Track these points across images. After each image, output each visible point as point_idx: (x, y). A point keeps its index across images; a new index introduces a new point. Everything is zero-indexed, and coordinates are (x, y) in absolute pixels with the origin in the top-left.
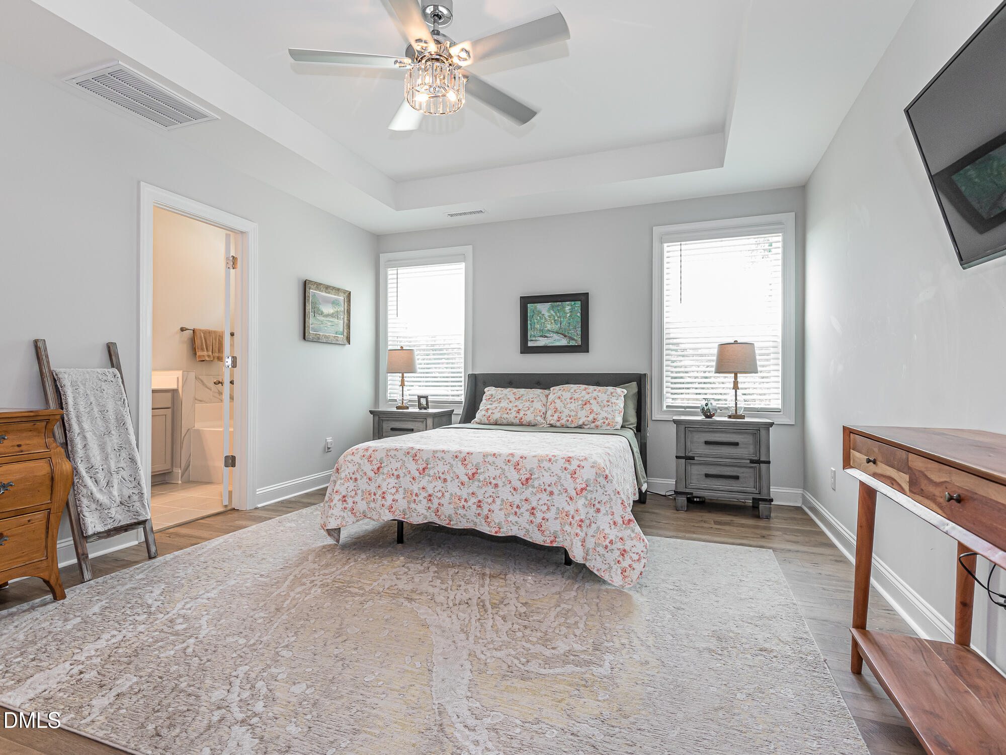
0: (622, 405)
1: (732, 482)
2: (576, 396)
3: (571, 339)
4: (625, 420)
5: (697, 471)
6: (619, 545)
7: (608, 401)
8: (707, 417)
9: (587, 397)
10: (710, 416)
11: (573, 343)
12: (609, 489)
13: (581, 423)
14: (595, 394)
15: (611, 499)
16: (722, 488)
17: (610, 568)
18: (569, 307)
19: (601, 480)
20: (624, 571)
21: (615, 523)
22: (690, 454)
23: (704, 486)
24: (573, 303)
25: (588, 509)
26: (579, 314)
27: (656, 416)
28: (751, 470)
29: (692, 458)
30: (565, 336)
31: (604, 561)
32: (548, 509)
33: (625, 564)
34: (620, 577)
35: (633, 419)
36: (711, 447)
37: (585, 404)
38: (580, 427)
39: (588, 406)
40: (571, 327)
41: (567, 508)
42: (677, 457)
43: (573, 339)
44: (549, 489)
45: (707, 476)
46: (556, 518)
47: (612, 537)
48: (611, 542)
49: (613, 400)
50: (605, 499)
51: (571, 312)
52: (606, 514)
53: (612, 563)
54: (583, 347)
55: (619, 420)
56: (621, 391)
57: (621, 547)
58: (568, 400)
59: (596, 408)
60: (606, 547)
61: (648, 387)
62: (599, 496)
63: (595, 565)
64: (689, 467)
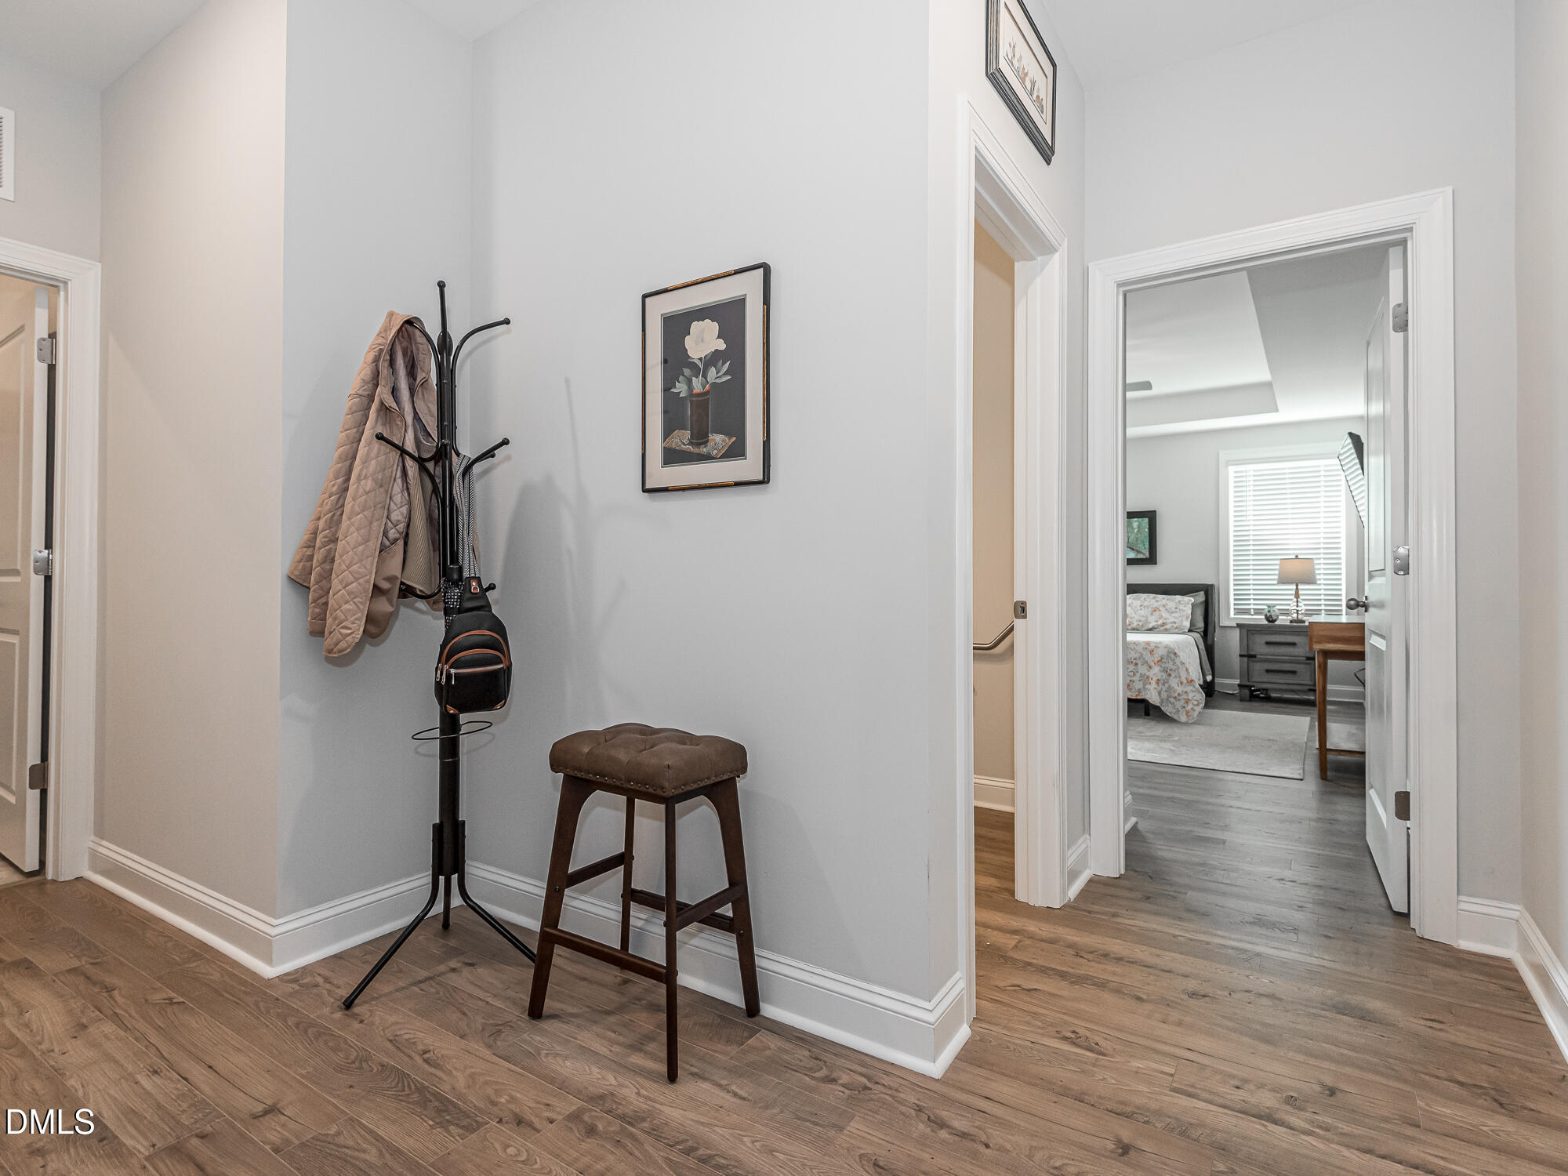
0: (1190, 612)
1: (1291, 676)
2: (1146, 604)
3: (1138, 552)
4: (1192, 624)
5: (1258, 667)
6: (1185, 696)
7: (1176, 608)
8: (1269, 621)
9: (1156, 604)
10: (1274, 621)
11: (1140, 556)
12: (1177, 661)
13: (1150, 626)
14: (1164, 602)
15: (1179, 668)
16: (1282, 681)
17: (1179, 711)
18: (1137, 523)
19: (1172, 656)
20: (1187, 712)
21: (1181, 683)
22: (1252, 653)
23: (1265, 680)
24: (1141, 519)
25: (1163, 674)
26: (1147, 530)
27: (1224, 622)
28: (1307, 666)
29: (1254, 656)
30: (1133, 549)
31: (1174, 707)
32: (1134, 674)
33: (1189, 708)
34: (1185, 716)
35: (1201, 624)
36: (1271, 646)
37: (1155, 611)
38: (1150, 630)
39: (1157, 613)
40: (1139, 542)
41: (1148, 673)
42: (1241, 656)
43: (1141, 553)
44: (1134, 661)
45: (1268, 671)
46: (1140, 680)
47: (1180, 691)
48: (1179, 695)
49: (1181, 607)
50: (1174, 667)
51: (1139, 528)
52: (1176, 677)
53: (1180, 708)
54: (1151, 560)
55: (1187, 624)
56: (1189, 600)
57: (1186, 698)
58: (1139, 608)
59: (1165, 614)
60: (1175, 698)
61: (1216, 596)
62: (1170, 665)
63: (1167, 709)
64: (1251, 664)
